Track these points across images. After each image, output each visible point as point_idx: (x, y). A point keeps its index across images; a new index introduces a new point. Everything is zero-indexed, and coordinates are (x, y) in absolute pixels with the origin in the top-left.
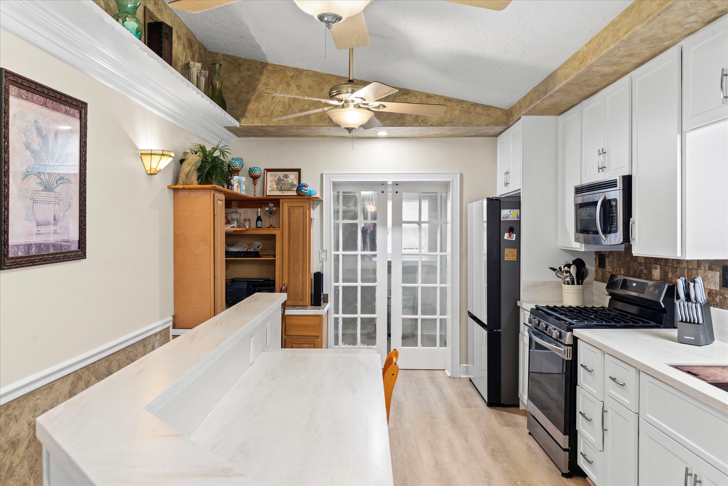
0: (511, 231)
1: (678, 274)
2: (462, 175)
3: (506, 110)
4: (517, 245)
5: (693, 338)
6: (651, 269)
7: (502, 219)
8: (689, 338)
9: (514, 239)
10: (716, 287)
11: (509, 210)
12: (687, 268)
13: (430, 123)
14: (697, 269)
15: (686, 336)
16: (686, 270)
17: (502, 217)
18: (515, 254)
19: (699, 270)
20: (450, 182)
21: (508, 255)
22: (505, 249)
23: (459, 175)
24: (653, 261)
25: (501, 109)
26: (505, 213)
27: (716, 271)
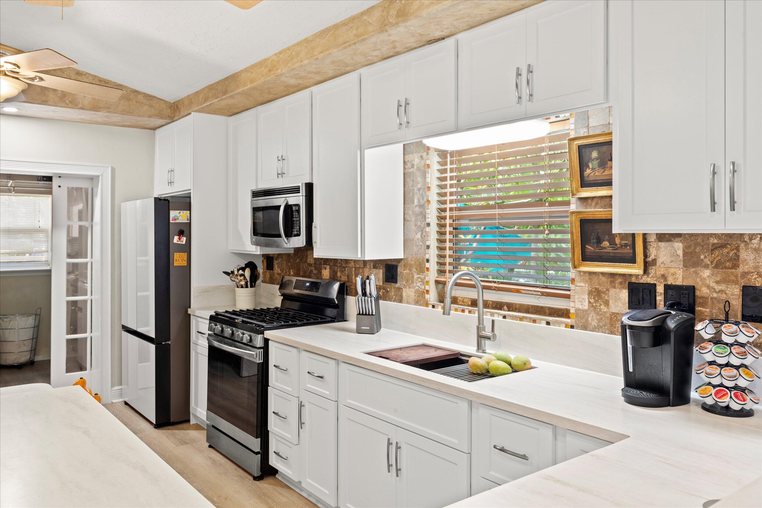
0: (181, 233)
1: (347, 272)
2: (113, 170)
3: (171, 103)
4: (187, 249)
5: (368, 328)
6: (321, 269)
7: (171, 221)
8: (365, 328)
9: (184, 243)
10: (379, 283)
11: (178, 211)
12: (355, 268)
13: (80, 106)
14: (363, 268)
15: (363, 327)
16: (354, 269)
17: (171, 219)
18: (186, 259)
19: (365, 269)
20: (98, 176)
21: (178, 259)
22: (175, 253)
23: (110, 169)
24: (322, 262)
25: (165, 101)
26: (173, 214)
27: (380, 269)
